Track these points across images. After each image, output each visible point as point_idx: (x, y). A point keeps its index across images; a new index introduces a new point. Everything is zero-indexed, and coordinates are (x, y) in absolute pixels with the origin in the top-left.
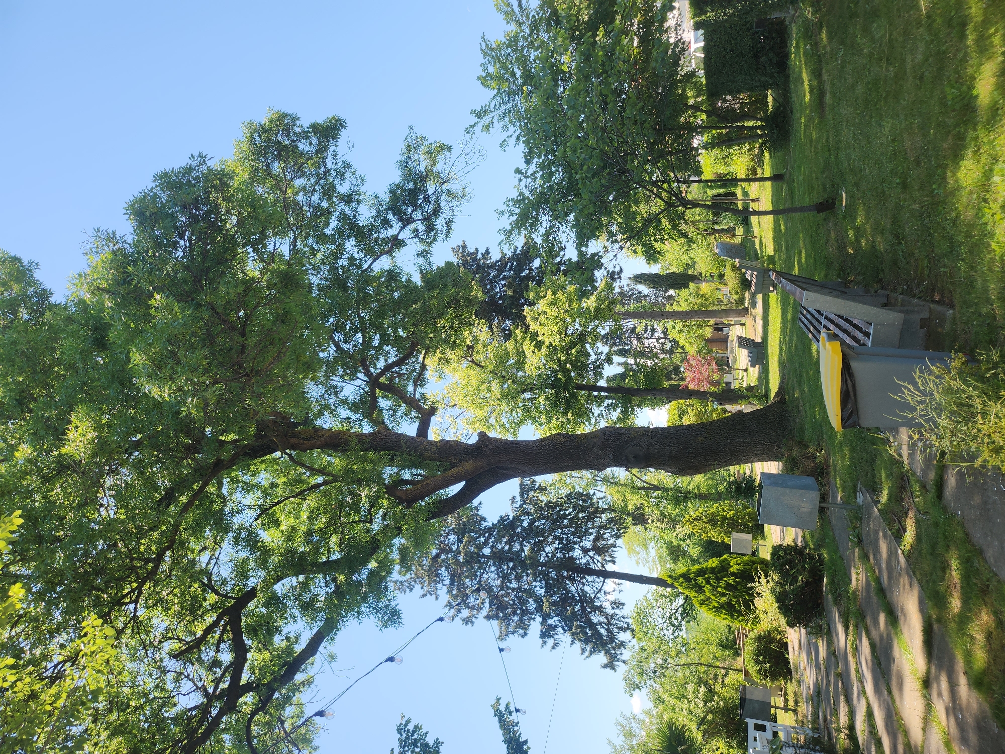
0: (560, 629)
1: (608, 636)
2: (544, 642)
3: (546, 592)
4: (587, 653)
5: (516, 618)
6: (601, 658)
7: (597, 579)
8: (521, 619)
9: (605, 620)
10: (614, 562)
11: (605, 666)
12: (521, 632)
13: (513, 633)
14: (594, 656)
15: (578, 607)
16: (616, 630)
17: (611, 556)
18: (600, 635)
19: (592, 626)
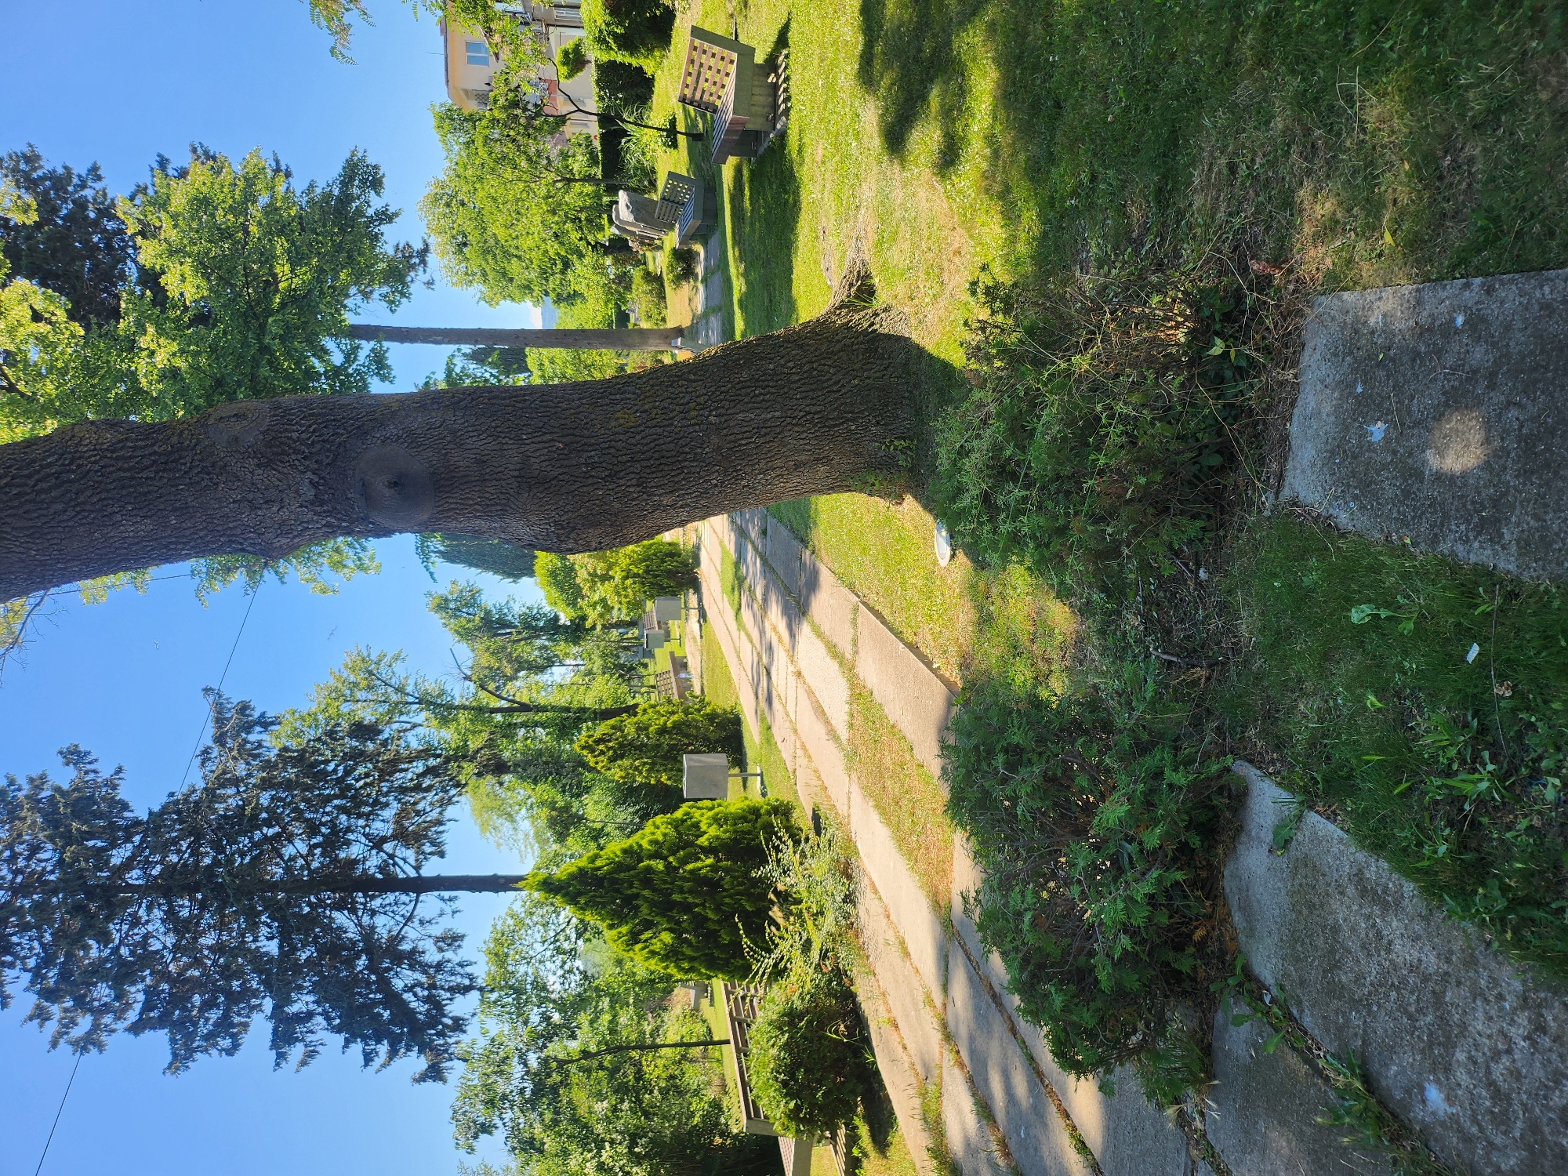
0: (320, 1019)
1: (428, 1010)
2: (281, 1056)
3: (281, 947)
4: (378, 1062)
5: (214, 1015)
6: (415, 1062)
7: (404, 898)
8: (226, 1016)
9: (423, 979)
10: (442, 854)
11: (422, 1078)
12: (226, 1043)
13: (206, 1051)
14: (398, 1063)
15: (361, 962)
16: (448, 995)
17: (433, 843)
18: (413, 1012)
19: (393, 999)
